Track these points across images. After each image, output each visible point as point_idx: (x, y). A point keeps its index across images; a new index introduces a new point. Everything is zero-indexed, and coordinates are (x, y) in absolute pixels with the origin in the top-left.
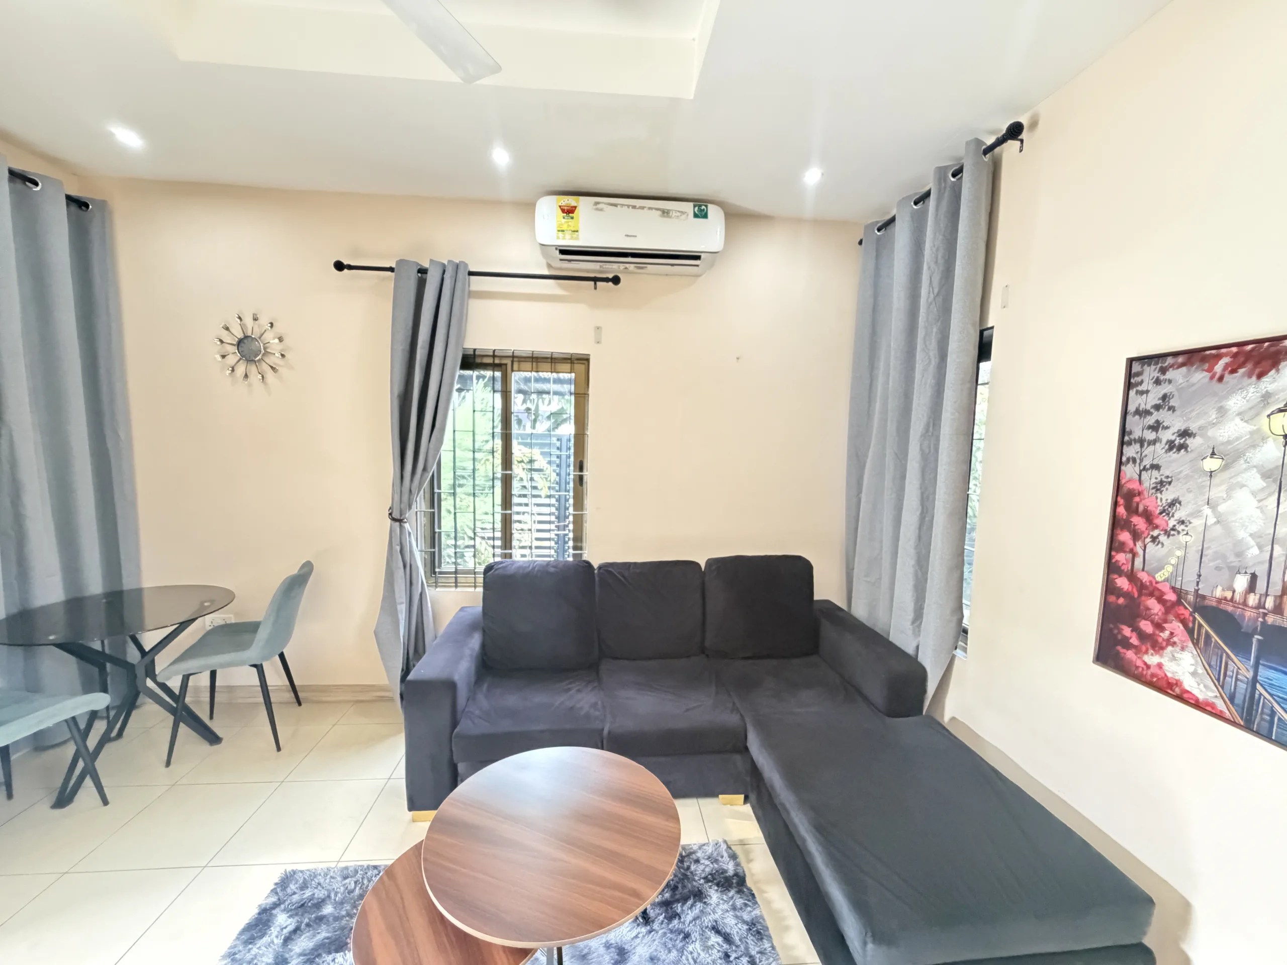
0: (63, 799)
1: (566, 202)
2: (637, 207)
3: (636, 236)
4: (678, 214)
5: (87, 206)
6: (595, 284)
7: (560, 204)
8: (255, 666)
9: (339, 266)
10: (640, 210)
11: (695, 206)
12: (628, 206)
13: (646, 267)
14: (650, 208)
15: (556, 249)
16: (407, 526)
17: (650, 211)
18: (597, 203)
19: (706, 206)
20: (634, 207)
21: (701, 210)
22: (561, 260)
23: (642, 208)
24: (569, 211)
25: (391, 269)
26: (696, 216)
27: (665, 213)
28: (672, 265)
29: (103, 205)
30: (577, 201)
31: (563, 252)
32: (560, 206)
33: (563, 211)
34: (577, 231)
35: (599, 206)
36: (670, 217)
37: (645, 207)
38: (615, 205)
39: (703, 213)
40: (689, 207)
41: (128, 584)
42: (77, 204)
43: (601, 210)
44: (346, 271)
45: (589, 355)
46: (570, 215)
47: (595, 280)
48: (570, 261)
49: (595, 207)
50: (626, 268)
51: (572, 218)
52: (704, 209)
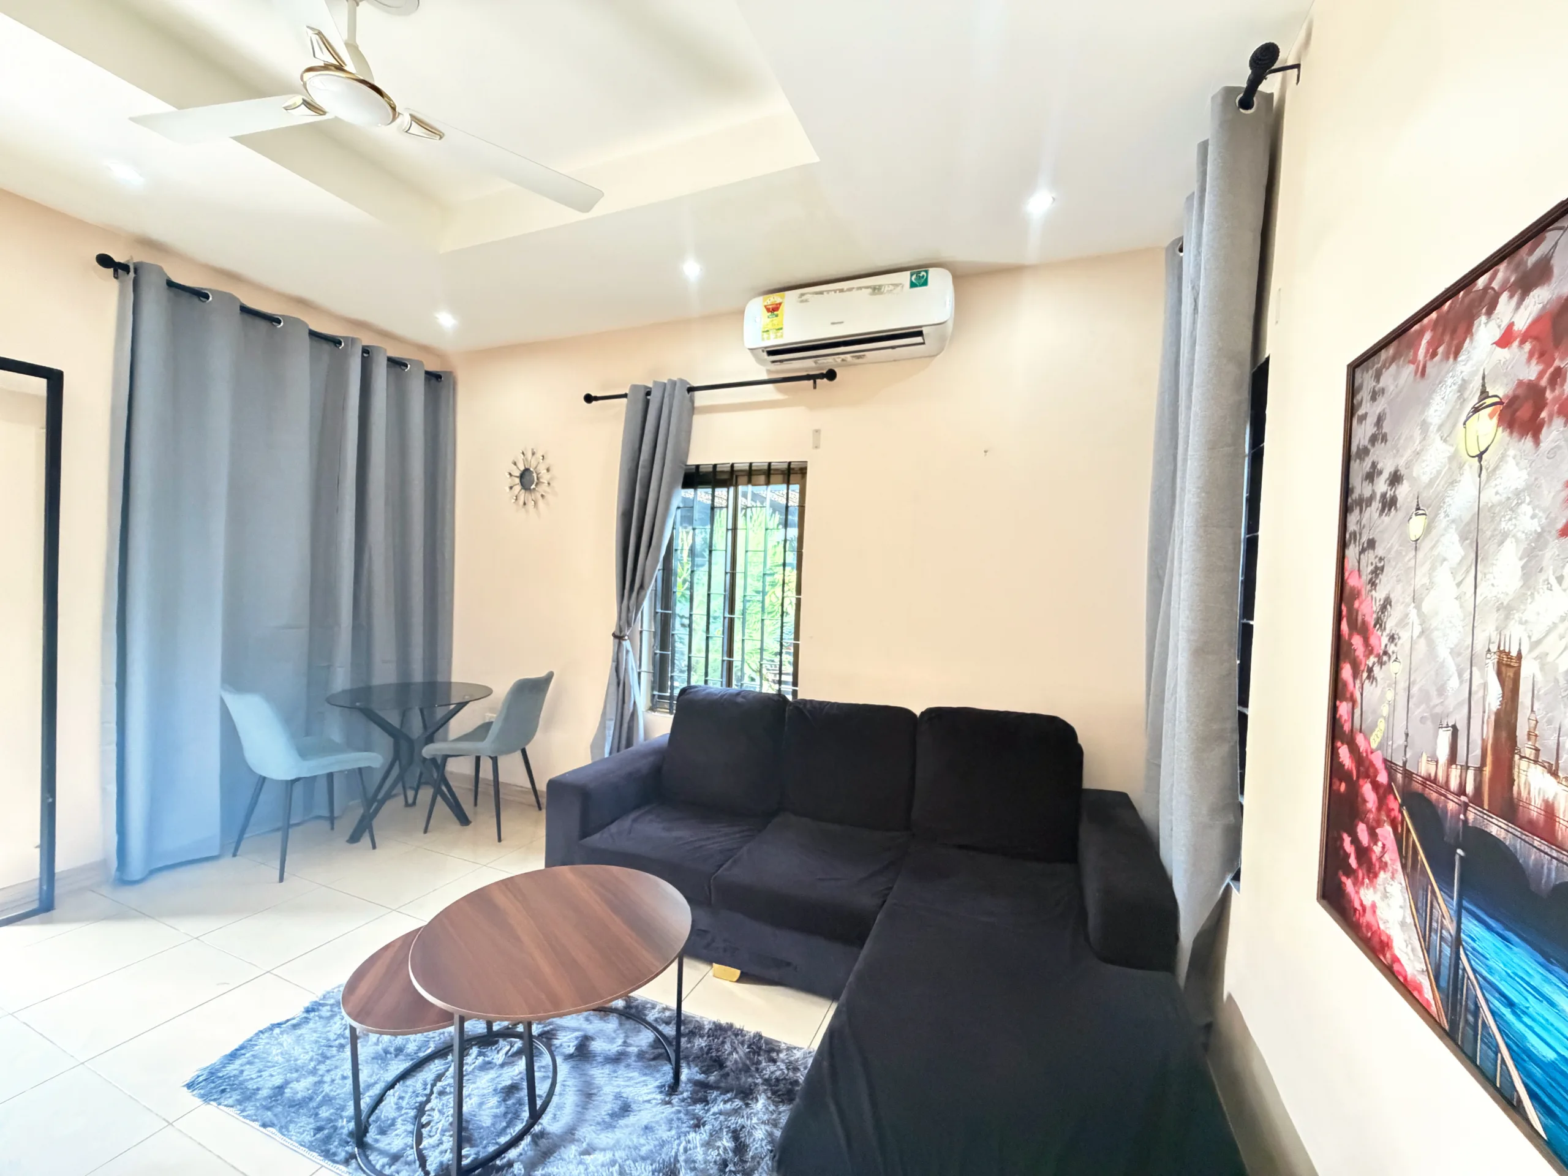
0: (354, 838)
1: (772, 300)
2: (845, 289)
3: (842, 322)
4: (891, 287)
5: (441, 377)
6: (815, 383)
7: (766, 304)
8: (491, 758)
9: (589, 399)
10: (848, 293)
11: (912, 275)
12: (835, 291)
13: (864, 355)
14: (860, 288)
15: (763, 351)
16: (624, 643)
17: (860, 291)
18: (802, 295)
19: (927, 272)
20: (841, 291)
21: (919, 278)
22: (773, 362)
23: (850, 290)
24: (774, 309)
25: (625, 396)
26: (913, 285)
27: (876, 290)
28: (893, 347)
29: (450, 374)
30: (782, 298)
31: (771, 353)
32: (765, 306)
33: (768, 310)
34: (781, 329)
35: (804, 298)
36: (882, 293)
37: (853, 288)
38: (821, 293)
39: (923, 280)
40: (905, 277)
41: (440, 678)
42: (434, 378)
43: (806, 301)
44: (594, 403)
45: (806, 462)
46: (775, 313)
47: (813, 378)
48: (781, 361)
49: (801, 299)
50: (843, 360)
51: (777, 316)
52: (923, 276)
